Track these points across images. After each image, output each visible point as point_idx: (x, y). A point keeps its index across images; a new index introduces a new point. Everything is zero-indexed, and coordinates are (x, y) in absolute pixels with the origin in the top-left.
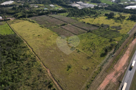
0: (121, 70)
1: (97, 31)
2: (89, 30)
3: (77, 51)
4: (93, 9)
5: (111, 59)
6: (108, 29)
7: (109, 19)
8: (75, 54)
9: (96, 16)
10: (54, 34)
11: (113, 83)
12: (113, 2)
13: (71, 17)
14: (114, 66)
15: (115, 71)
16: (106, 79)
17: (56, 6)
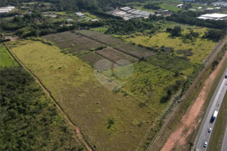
0: (193, 123)
1: (155, 59)
2: (141, 58)
3: (124, 94)
4: (147, 20)
5: (177, 107)
6: (173, 55)
7: (173, 38)
8: (119, 100)
9: (153, 32)
10: (85, 66)
11: (181, 147)
12: (179, 7)
13: (112, 35)
14: (181, 118)
15: (183, 127)
16: (169, 140)
17: (87, 15)
